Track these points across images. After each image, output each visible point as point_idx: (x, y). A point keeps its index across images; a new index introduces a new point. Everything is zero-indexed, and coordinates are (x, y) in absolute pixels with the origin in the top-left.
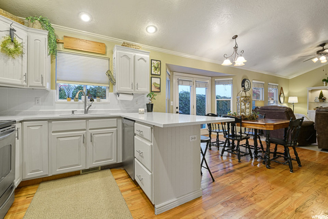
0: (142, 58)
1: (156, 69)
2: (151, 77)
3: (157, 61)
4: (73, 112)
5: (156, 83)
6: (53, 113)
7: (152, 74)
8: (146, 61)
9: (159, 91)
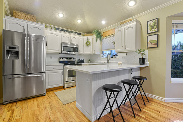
0: (130, 27)
1: (152, 27)
2: (147, 36)
3: (153, 20)
4: (104, 62)
5: (152, 40)
6: (101, 62)
7: (148, 34)
8: (132, 28)
9: (156, 46)
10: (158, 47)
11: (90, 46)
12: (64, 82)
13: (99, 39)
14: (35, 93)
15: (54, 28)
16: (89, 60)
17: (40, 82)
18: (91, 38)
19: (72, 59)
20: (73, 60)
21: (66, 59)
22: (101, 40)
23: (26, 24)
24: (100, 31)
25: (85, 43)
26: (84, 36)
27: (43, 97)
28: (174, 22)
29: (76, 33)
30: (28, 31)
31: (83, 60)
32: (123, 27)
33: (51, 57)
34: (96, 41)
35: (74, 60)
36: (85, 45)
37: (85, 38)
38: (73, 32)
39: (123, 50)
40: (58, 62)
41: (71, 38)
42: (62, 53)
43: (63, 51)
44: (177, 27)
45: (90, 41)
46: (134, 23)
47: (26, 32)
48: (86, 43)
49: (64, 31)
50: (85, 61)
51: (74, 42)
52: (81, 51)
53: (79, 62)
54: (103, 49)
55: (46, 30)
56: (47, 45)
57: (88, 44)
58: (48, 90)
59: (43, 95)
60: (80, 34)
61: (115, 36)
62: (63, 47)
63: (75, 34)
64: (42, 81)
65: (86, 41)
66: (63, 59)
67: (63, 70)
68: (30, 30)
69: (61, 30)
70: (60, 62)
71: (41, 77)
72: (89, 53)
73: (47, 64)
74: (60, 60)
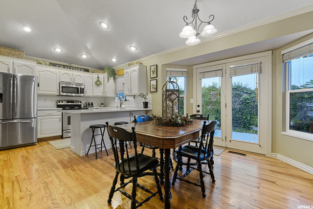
1: (153, 72)
3: (154, 66)
4: (117, 106)
5: (153, 85)
7: (151, 78)
8: (136, 71)
9: (156, 91)
10: (157, 91)
11: (101, 86)
12: (62, 130)
13: (112, 78)
14: (20, 142)
15: (50, 63)
16: (102, 104)
17: (28, 129)
18: (103, 76)
19: (76, 102)
20: (77, 104)
21: (67, 102)
22: (115, 79)
23: (11, 62)
24: (114, 68)
25: (94, 83)
26: (93, 74)
27: (33, 146)
28: (167, 69)
29: (82, 69)
30: (14, 70)
31: (92, 104)
32: (130, 69)
33: (45, 100)
34: (108, 80)
35: (79, 104)
36: (94, 85)
37: (95, 76)
38: (77, 68)
39: (130, 93)
40: (56, 106)
41: (74, 75)
42: (60, 95)
43: (62, 92)
44: (171, 74)
45: (101, 80)
46: (137, 67)
47: (11, 72)
48: (96, 83)
49: (64, 66)
50: (94, 105)
51: (78, 81)
52: (89, 92)
53: (86, 107)
54: (117, 90)
55: (37, 67)
56: (38, 86)
57: (98, 83)
58: (40, 140)
59: (32, 144)
60: (87, 71)
61: (124, 77)
62: (62, 87)
63: (80, 70)
64: (32, 128)
65: (95, 80)
66: (62, 102)
67: (61, 116)
68: (17, 68)
69: (59, 66)
70: (59, 106)
71: (30, 124)
72: (100, 94)
73: (38, 109)
74: (59, 104)
